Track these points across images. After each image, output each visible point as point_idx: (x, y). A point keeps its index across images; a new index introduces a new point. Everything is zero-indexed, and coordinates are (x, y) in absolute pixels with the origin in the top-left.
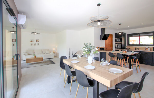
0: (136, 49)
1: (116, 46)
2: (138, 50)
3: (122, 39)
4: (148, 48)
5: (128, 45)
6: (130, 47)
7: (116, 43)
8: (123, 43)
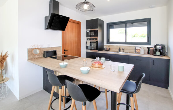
0: (120, 50)
1: (88, 45)
2: (123, 51)
3: (97, 30)
4: (139, 48)
5: (107, 43)
6: (110, 47)
7: (87, 39)
8: (99, 38)
